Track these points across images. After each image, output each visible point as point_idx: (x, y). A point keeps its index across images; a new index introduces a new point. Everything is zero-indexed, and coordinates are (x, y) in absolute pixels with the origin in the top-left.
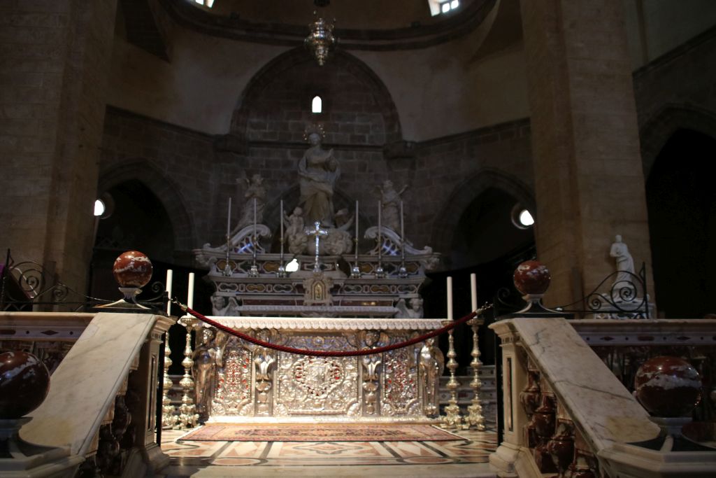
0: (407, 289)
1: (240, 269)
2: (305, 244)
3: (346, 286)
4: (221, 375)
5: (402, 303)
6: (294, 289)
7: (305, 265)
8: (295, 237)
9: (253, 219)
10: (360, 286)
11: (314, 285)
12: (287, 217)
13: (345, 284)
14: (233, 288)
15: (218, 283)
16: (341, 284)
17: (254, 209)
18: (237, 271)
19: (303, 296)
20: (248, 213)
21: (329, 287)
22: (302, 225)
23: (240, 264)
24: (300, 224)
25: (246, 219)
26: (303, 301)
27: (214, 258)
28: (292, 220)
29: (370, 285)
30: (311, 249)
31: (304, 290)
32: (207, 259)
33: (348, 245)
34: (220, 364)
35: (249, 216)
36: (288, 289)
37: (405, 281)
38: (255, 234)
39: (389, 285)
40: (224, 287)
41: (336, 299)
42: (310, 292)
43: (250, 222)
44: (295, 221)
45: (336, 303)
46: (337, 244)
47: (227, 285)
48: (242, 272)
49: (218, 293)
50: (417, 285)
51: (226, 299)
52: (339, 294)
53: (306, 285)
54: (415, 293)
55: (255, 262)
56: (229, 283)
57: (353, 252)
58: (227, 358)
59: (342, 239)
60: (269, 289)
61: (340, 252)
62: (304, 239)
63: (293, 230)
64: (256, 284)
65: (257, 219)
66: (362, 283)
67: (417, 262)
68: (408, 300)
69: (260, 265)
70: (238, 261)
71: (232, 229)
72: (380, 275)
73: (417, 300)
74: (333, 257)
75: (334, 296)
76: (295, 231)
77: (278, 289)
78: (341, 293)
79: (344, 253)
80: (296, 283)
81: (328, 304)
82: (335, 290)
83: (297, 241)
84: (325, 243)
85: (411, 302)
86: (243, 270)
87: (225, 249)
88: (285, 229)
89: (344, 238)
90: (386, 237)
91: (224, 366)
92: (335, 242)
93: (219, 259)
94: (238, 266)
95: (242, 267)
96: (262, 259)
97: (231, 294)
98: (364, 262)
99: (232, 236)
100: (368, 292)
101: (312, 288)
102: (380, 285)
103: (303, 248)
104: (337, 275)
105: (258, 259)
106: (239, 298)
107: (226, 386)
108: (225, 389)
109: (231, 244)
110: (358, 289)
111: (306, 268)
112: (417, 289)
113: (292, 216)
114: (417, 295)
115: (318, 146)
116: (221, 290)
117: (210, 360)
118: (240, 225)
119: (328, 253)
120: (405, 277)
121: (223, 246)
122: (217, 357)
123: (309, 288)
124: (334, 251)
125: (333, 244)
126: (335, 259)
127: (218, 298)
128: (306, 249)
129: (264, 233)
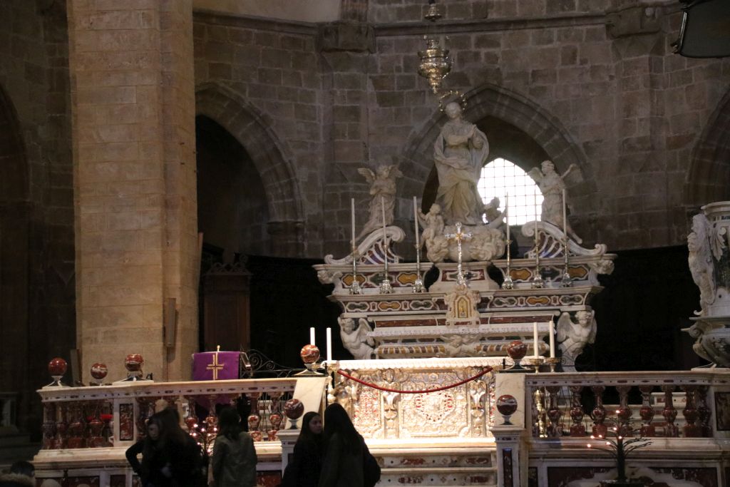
0: (572, 300)
1: (369, 283)
2: (446, 250)
3: (496, 299)
4: (356, 407)
5: (565, 317)
6: (435, 305)
7: (448, 274)
8: (433, 243)
9: (381, 221)
10: (514, 298)
11: (457, 301)
12: (422, 215)
13: (495, 297)
14: (363, 307)
15: (346, 303)
16: (490, 297)
17: (381, 208)
18: (368, 286)
19: (445, 314)
20: (375, 214)
21: (475, 302)
22: (442, 225)
23: (369, 277)
24: (439, 223)
25: (373, 222)
26: (445, 320)
27: (339, 272)
28: (428, 219)
29: (526, 297)
30: (453, 255)
31: (446, 307)
32: (331, 275)
33: (498, 247)
34: (355, 398)
35: (377, 218)
36: (427, 305)
37: (568, 291)
38: (385, 238)
39: (549, 296)
40: (352, 307)
41: (483, 315)
42: (452, 309)
43: (379, 225)
44: (432, 222)
45: (484, 321)
46: (485, 248)
47: (356, 304)
48: (372, 287)
49: (346, 315)
50: (583, 295)
51: (356, 321)
52: (488, 309)
53: (448, 301)
54: (582, 304)
55: (386, 275)
56: (358, 302)
57: (504, 257)
58: (360, 393)
59: (490, 241)
60: (406, 306)
61: (489, 256)
62: (445, 244)
63: (430, 233)
64: (389, 301)
65: (386, 220)
66: (516, 294)
67: (586, 265)
68: (573, 314)
69: (393, 277)
70: (367, 274)
71: (357, 234)
72: (538, 284)
73: (584, 313)
74: (480, 263)
75: (481, 312)
76: (432, 234)
77: (416, 305)
78: (490, 307)
79: (493, 257)
80: (437, 299)
81: (474, 323)
82: (483, 304)
83: (435, 248)
84: (471, 247)
85: (576, 316)
86: (373, 284)
87: (351, 260)
88: (421, 231)
89: (493, 240)
90: (548, 234)
91: (358, 400)
92: (483, 245)
93: (344, 274)
94: (368, 280)
95: (372, 280)
96: (396, 270)
97: (361, 315)
98: (519, 268)
99: (358, 244)
100: (524, 304)
101: (454, 304)
102: (538, 296)
103: (443, 255)
104: (486, 286)
105: (390, 270)
106: (370, 320)
107: (361, 416)
108: (360, 418)
109: (357, 253)
110: (511, 302)
111: (448, 278)
112: (584, 300)
113: (428, 214)
114: (583, 307)
115: (458, 119)
116: (349, 310)
117: (347, 395)
118: (366, 230)
119: (475, 258)
120: (568, 286)
121: (349, 256)
122: (352, 393)
123: (451, 305)
124: (481, 256)
125: (479, 248)
126: (484, 265)
127: (347, 320)
128: (448, 254)
129: (396, 238)
